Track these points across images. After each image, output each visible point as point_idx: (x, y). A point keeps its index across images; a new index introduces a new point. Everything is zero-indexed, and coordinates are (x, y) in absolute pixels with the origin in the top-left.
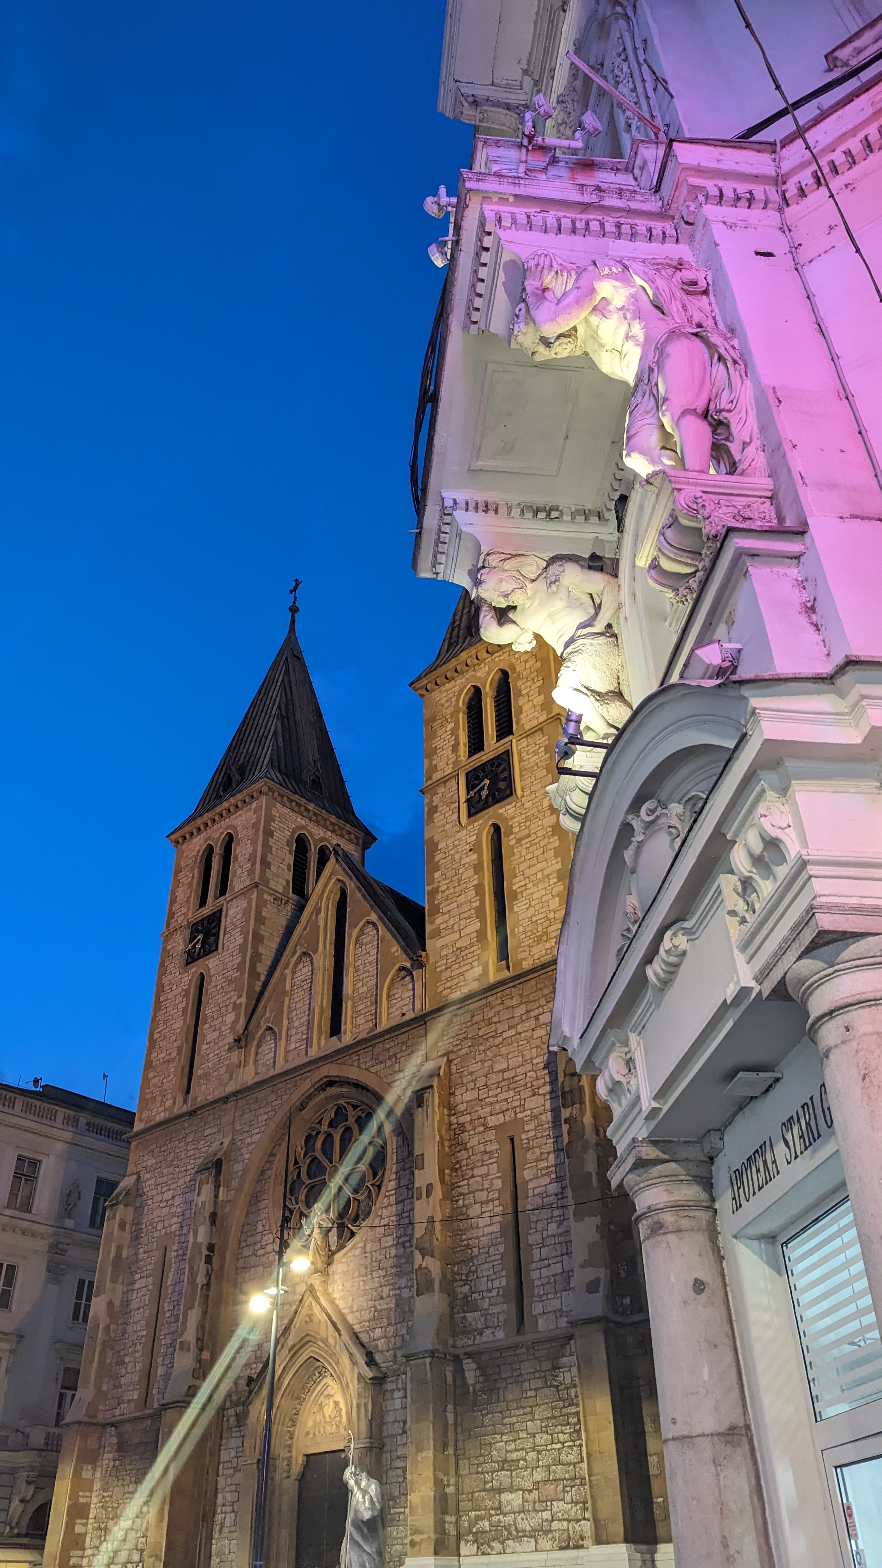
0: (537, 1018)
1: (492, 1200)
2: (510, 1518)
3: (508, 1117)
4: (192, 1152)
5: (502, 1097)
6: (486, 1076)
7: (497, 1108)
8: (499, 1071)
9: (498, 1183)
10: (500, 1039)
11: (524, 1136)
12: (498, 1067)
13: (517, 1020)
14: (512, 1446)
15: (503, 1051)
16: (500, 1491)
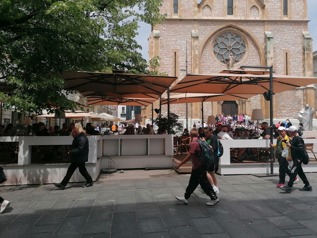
0: (295, 31)
1: (282, 63)
2: (284, 114)
3: (287, 48)
4: (182, 30)
5: (285, 44)
6: (281, 39)
7: (284, 46)
8: (284, 39)
9: (283, 61)
10: (285, 32)
11: (290, 53)
12: (284, 38)
13: (289, 30)
14: (285, 104)
15: (286, 35)
16: (281, 110)
